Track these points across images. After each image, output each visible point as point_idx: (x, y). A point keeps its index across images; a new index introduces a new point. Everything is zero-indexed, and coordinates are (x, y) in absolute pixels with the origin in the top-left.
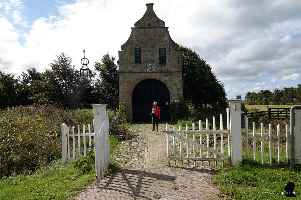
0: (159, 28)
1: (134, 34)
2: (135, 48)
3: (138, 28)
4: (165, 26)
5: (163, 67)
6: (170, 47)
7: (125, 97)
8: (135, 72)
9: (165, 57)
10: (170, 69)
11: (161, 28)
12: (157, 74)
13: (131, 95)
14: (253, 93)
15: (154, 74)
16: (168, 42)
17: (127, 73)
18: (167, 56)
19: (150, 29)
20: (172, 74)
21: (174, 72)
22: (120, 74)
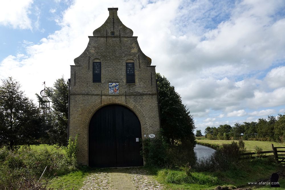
0: (126, 37)
1: (92, 44)
2: (94, 63)
3: (98, 37)
4: (134, 36)
5: (131, 89)
6: (140, 62)
7: (78, 130)
8: (93, 95)
9: (133, 75)
10: (141, 91)
11: (128, 37)
12: (123, 98)
13: (87, 127)
14: (212, 128)
15: (120, 98)
16: (138, 55)
17: (81, 96)
18: (137, 73)
19: (114, 39)
20: (144, 97)
21: (146, 94)
22: (72, 97)
